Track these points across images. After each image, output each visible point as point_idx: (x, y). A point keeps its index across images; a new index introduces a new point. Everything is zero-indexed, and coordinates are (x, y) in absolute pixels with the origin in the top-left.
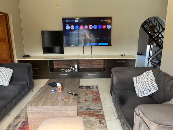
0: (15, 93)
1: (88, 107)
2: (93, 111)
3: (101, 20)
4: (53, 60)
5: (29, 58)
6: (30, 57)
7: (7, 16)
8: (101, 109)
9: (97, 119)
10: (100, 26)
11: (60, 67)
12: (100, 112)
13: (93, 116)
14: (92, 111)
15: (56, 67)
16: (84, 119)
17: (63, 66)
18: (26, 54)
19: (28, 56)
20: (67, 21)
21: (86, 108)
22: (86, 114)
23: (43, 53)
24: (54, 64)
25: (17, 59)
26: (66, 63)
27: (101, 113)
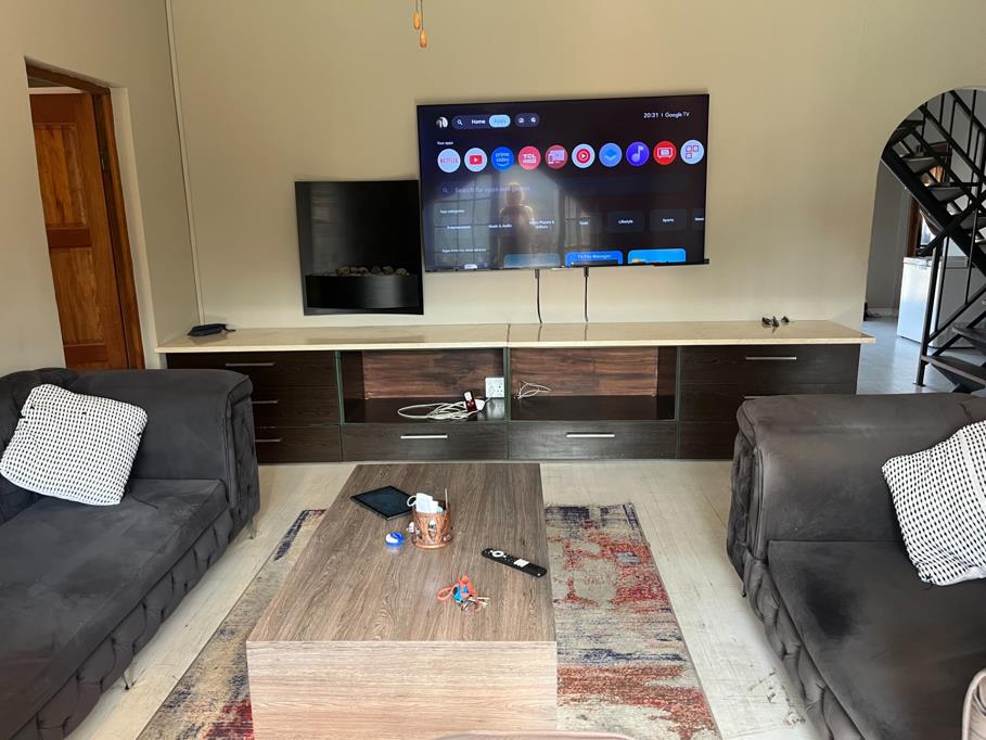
1: (597, 637)
2: (632, 664)
3: (647, 115)
4: (359, 353)
5: (225, 337)
6: (230, 335)
7: (104, 97)
8: (677, 657)
9: (662, 723)
10: (641, 148)
11: (400, 392)
12: (674, 673)
13: (639, 701)
14: (622, 664)
15: (380, 393)
16: (584, 717)
17: (420, 388)
18: (208, 317)
19: (216, 330)
20: (444, 123)
21: (585, 645)
22: (587, 688)
23: (306, 313)
24: (365, 372)
25: (159, 346)
26: (437, 370)
27: (683, 682)
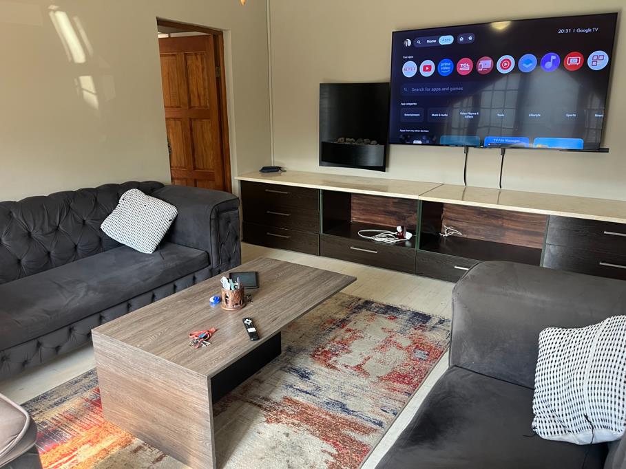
0: (147, 279)
1: (345, 395)
2: (349, 417)
3: (561, 31)
4: (349, 194)
5: (280, 175)
6: (283, 173)
7: (220, 36)
8: (380, 424)
9: (326, 456)
10: (553, 57)
11: (370, 220)
12: (367, 431)
13: (326, 439)
14: (344, 415)
15: (359, 219)
16: (287, 435)
17: (382, 219)
18: (275, 162)
19: (276, 170)
20: (409, 43)
21: (334, 396)
22: (307, 421)
23: (320, 165)
24: (352, 205)
26: (393, 209)
27: (366, 439)
